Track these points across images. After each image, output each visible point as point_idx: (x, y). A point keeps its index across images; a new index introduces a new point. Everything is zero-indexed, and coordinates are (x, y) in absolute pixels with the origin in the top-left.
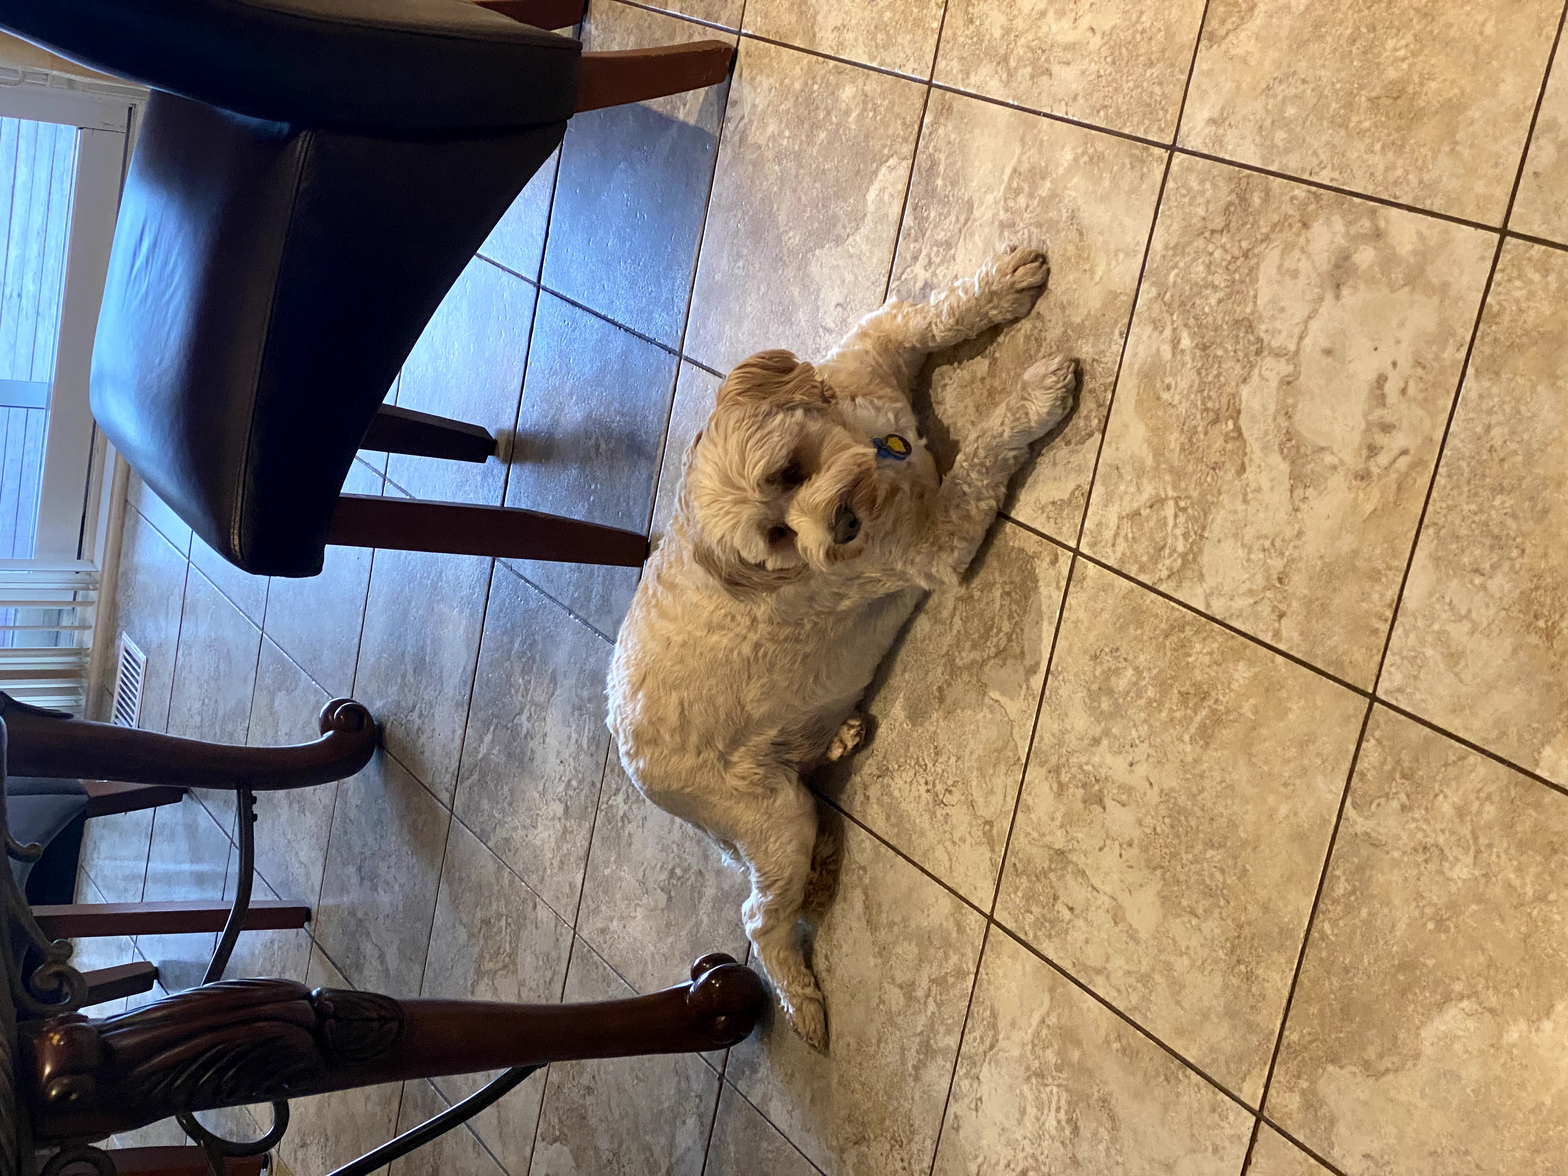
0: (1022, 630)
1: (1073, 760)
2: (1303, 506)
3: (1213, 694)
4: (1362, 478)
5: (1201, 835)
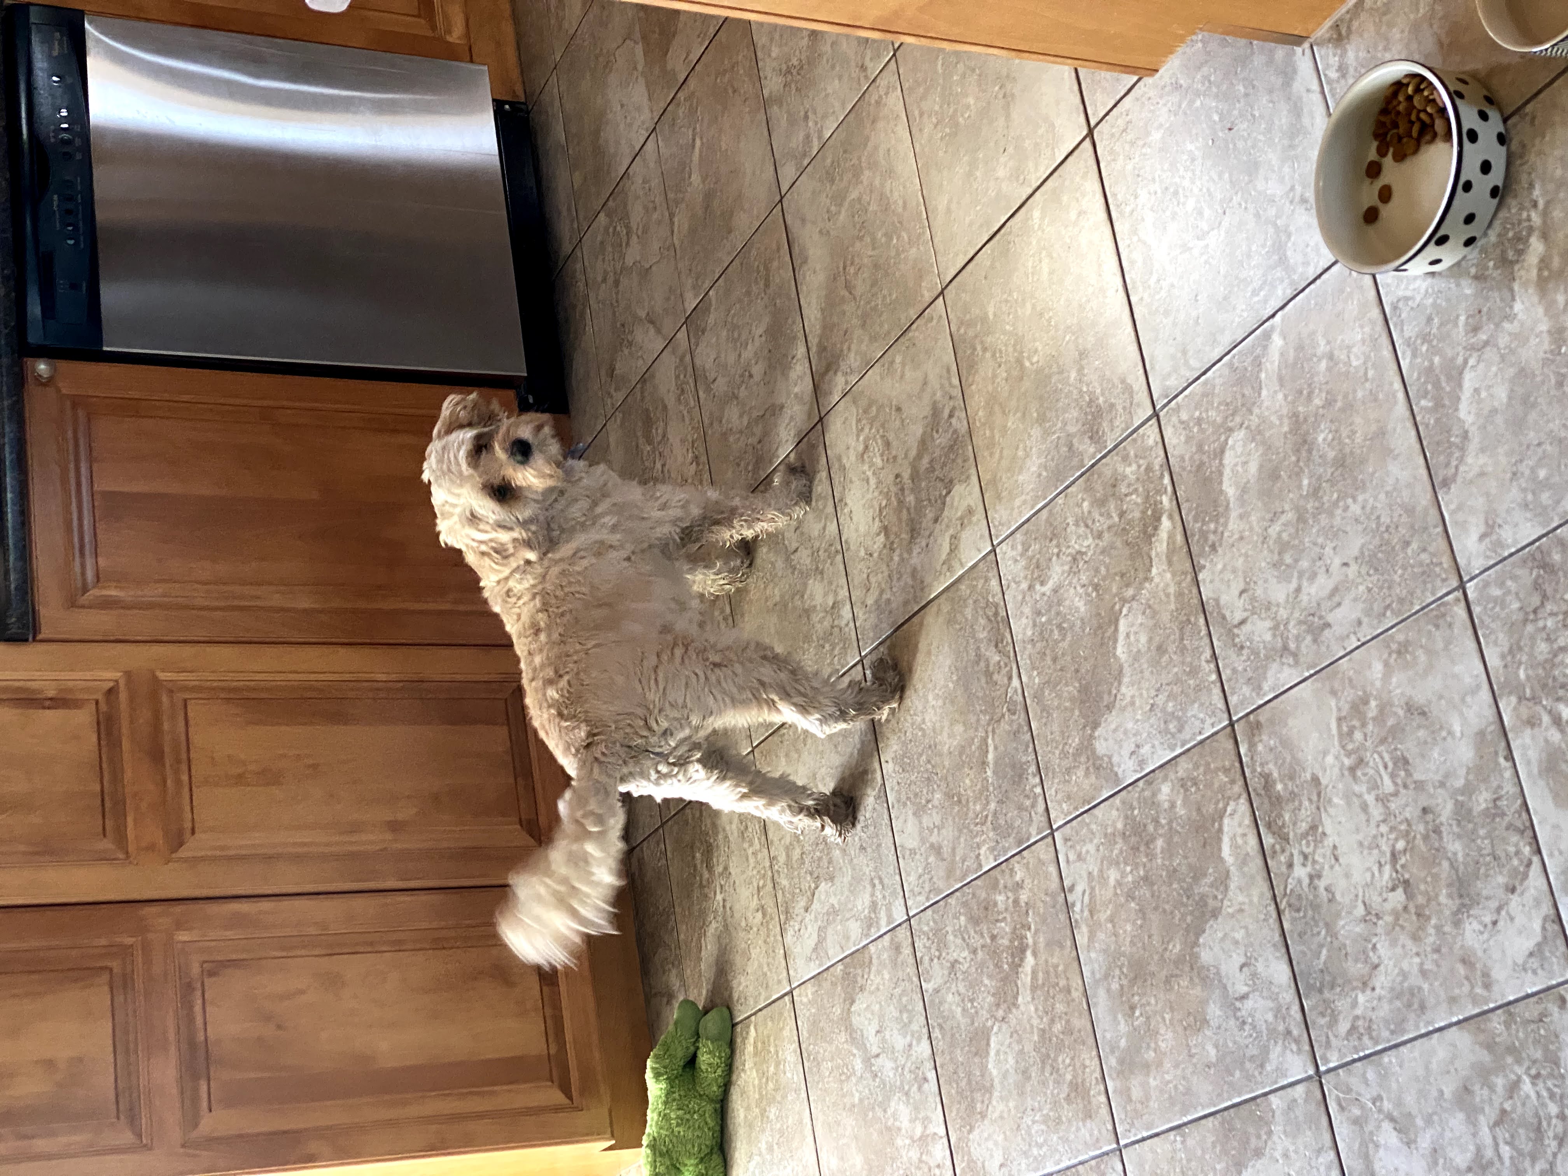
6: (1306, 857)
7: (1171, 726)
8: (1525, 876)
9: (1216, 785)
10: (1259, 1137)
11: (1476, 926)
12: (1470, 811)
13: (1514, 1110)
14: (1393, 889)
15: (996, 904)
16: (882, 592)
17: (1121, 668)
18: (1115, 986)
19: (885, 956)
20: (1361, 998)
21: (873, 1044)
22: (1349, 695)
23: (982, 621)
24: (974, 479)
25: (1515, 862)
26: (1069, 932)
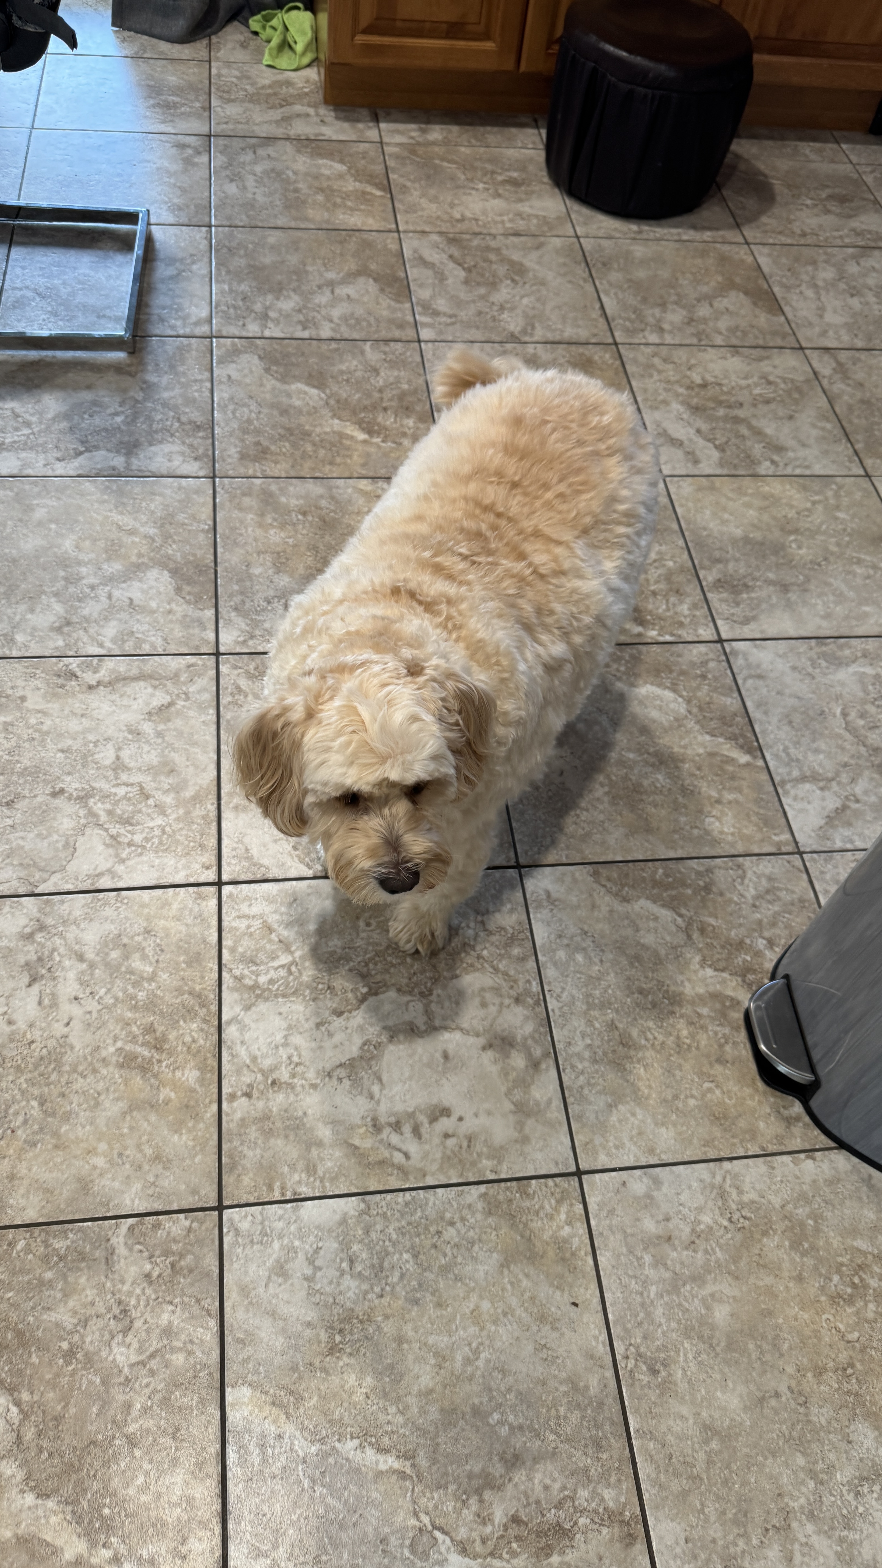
0: (141, 854)
1: (58, 941)
2: (335, 1081)
3: (164, 1056)
4: (374, 1126)
5: (46, 1090)
8: (302, 861)
10: (189, 593)
13: (147, 806)
15: (408, 417)
16: (660, 372)
18: (323, 503)
19: (399, 315)
21: (343, 291)
24: (719, 471)
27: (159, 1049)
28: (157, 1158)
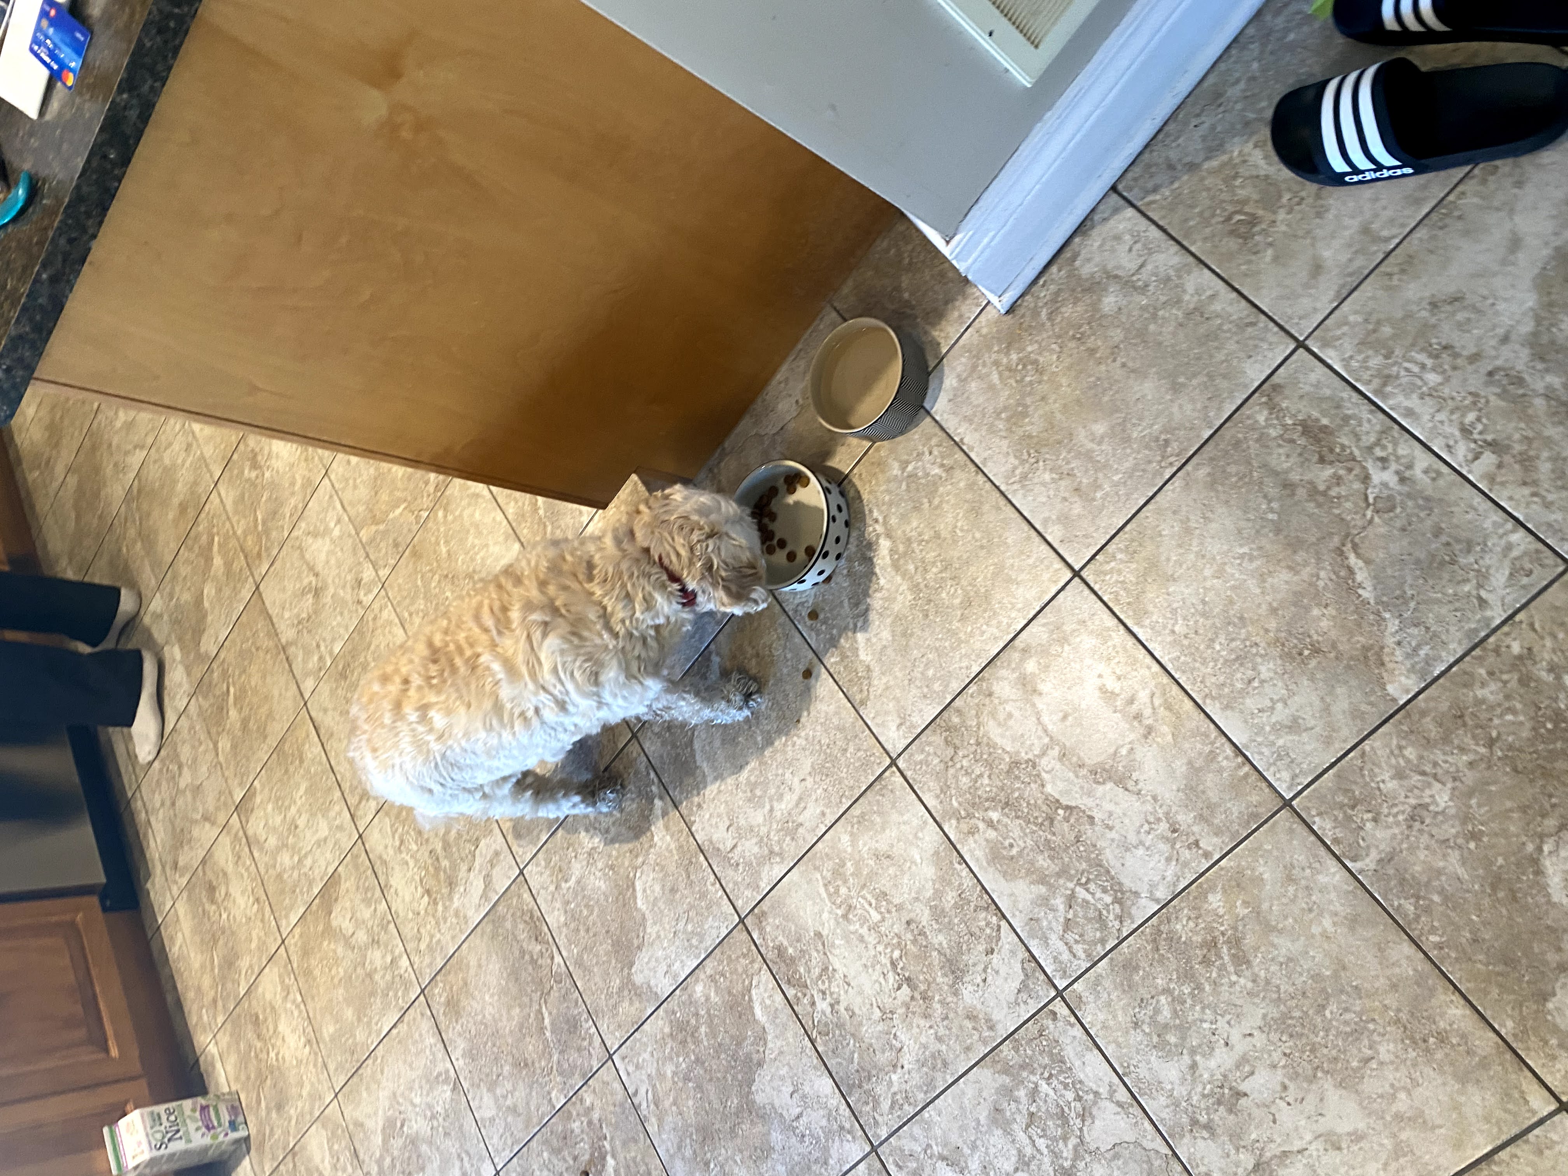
6: (824, 993)
7: (694, 942)
8: (999, 939)
9: (740, 970)
11: (970, 988)
12: (943, 911)
13: (1039, 1110)
14: (899, 988)
15: (572, 1131)
16: (432, 937)
17: (644, 915)
18: (688, 1153)
20: (894, 1077)
22: (829, 865)
23: (521, 926)
24: (497, 830)
25: (988, 931)
26: (640, 1127)
27: (1214, 941)
28: (1290, 879)
